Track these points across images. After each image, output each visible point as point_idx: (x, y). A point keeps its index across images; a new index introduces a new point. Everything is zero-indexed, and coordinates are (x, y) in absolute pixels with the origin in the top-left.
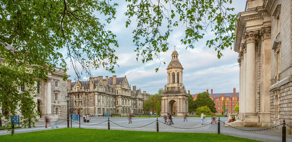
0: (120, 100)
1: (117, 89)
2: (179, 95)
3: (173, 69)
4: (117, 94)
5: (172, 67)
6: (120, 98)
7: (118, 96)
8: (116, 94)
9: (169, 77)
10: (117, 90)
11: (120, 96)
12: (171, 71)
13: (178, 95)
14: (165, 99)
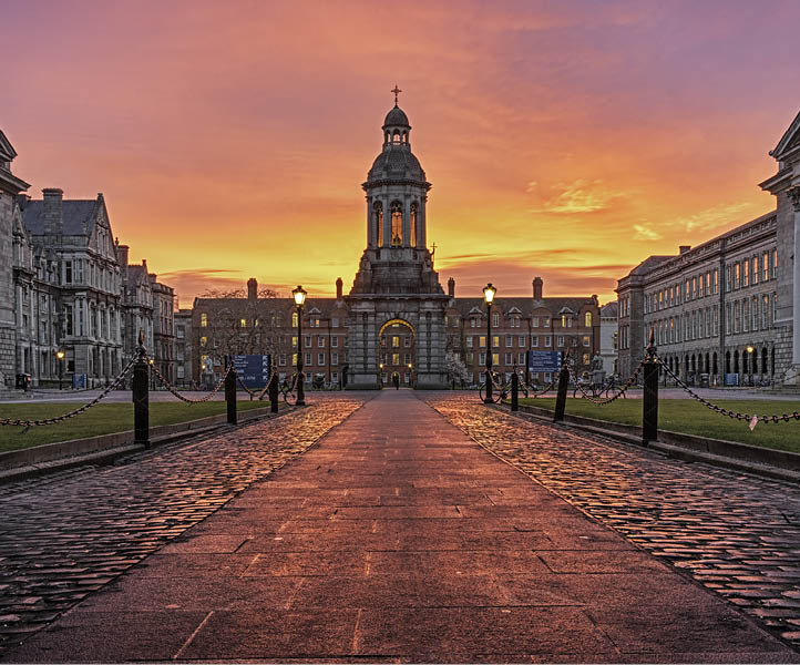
0: (82, 311)
1: (68, 256)
2: (427, 300)
3: (393, 187)
4: (69, 279)
5: (393, 178)
6: (84, 302)
7: (72, 291)
8: (64, 283)
9: (375, 217)
10: (68, 264)
11: (85, 294)
12: (386, 196)
13: (423, 296)
14: (365, 315)
